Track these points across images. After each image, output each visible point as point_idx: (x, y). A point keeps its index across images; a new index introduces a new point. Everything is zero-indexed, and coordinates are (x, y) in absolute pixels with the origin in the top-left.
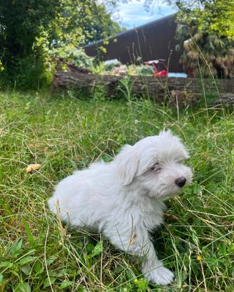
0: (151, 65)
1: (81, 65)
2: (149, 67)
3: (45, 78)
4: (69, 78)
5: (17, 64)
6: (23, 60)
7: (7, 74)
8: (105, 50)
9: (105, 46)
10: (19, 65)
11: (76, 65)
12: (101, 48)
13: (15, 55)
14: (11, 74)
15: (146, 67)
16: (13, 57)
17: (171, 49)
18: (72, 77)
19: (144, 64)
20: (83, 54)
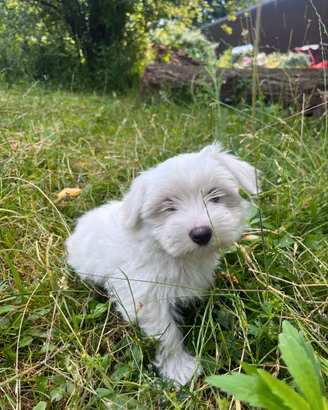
0: (306, 52)
1: (198, 55)
2: (302, 55)
3: (137, 75)
4: (167, 74)
5: (99, 55)
6: (108, 49)
7: (87, 70)
8: (229, 30)
9: (230, 24)
10: (102, 56)
11: (190, 56)
12: (224, 26)
13: (98, 42)
14: (92, 69)
15: (297, 56)
16: (95, 44)
17: (308, 18)
18: (170, 72)
19: (295, 51)
20: (202, 38)
